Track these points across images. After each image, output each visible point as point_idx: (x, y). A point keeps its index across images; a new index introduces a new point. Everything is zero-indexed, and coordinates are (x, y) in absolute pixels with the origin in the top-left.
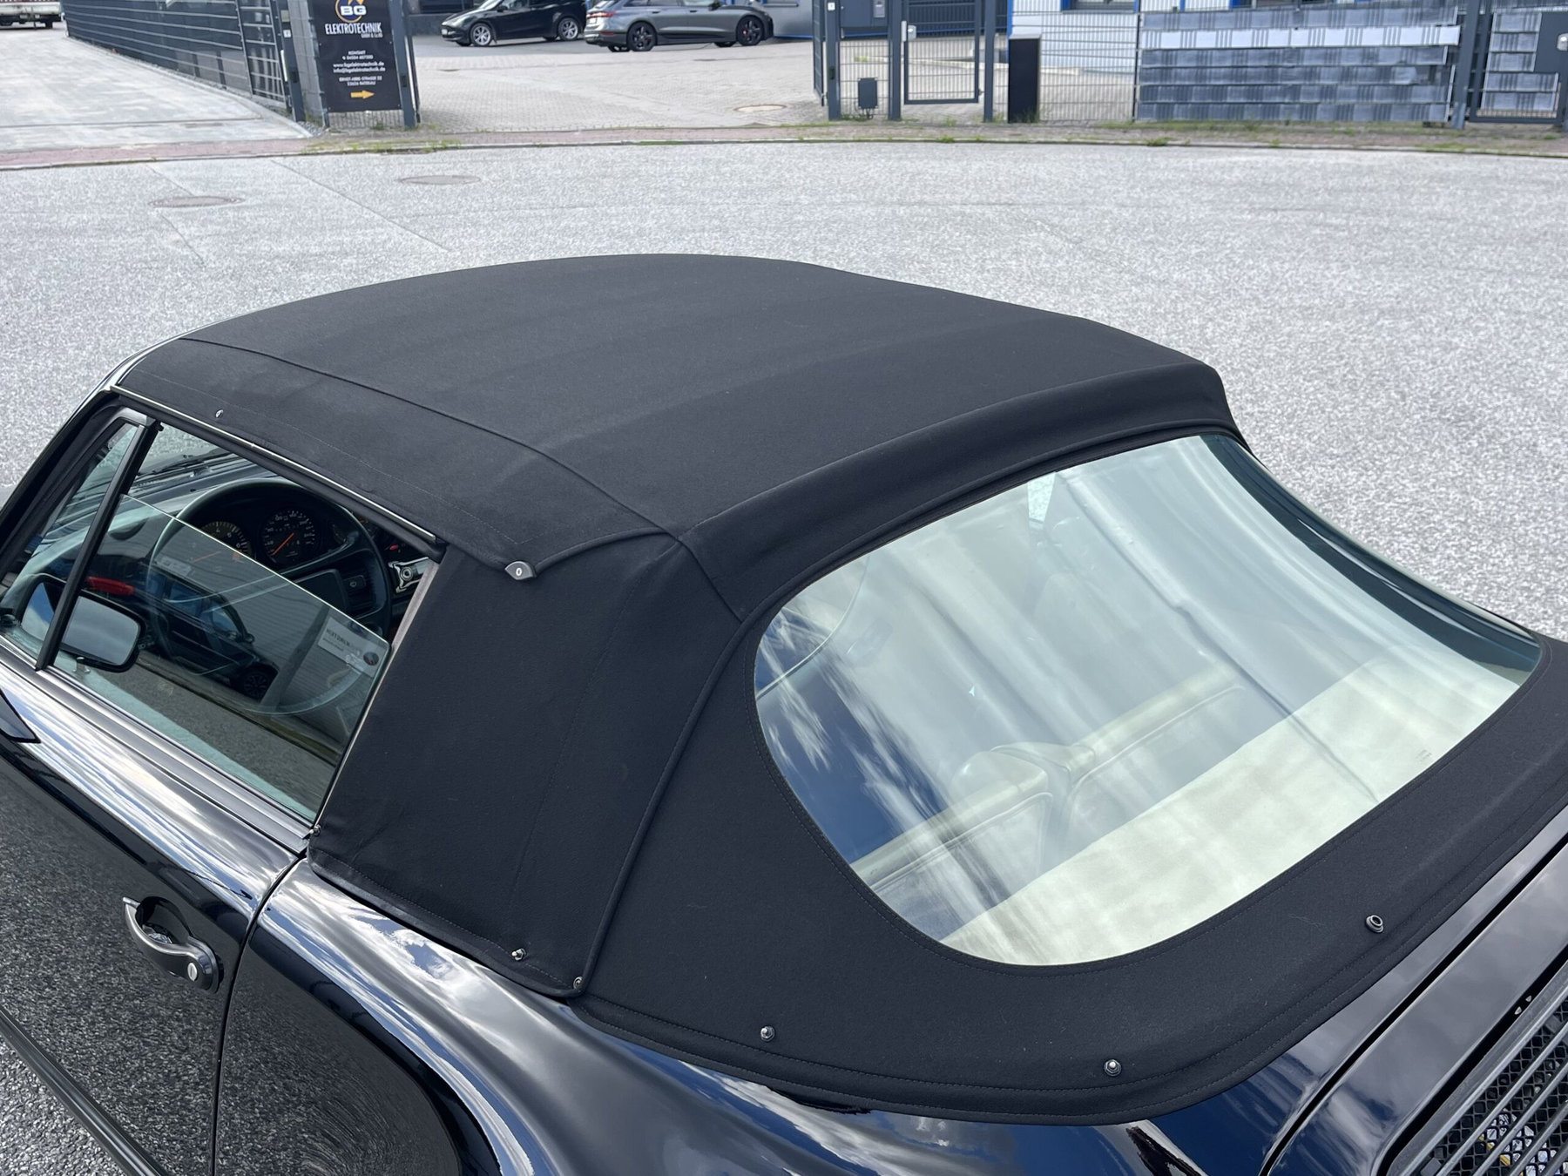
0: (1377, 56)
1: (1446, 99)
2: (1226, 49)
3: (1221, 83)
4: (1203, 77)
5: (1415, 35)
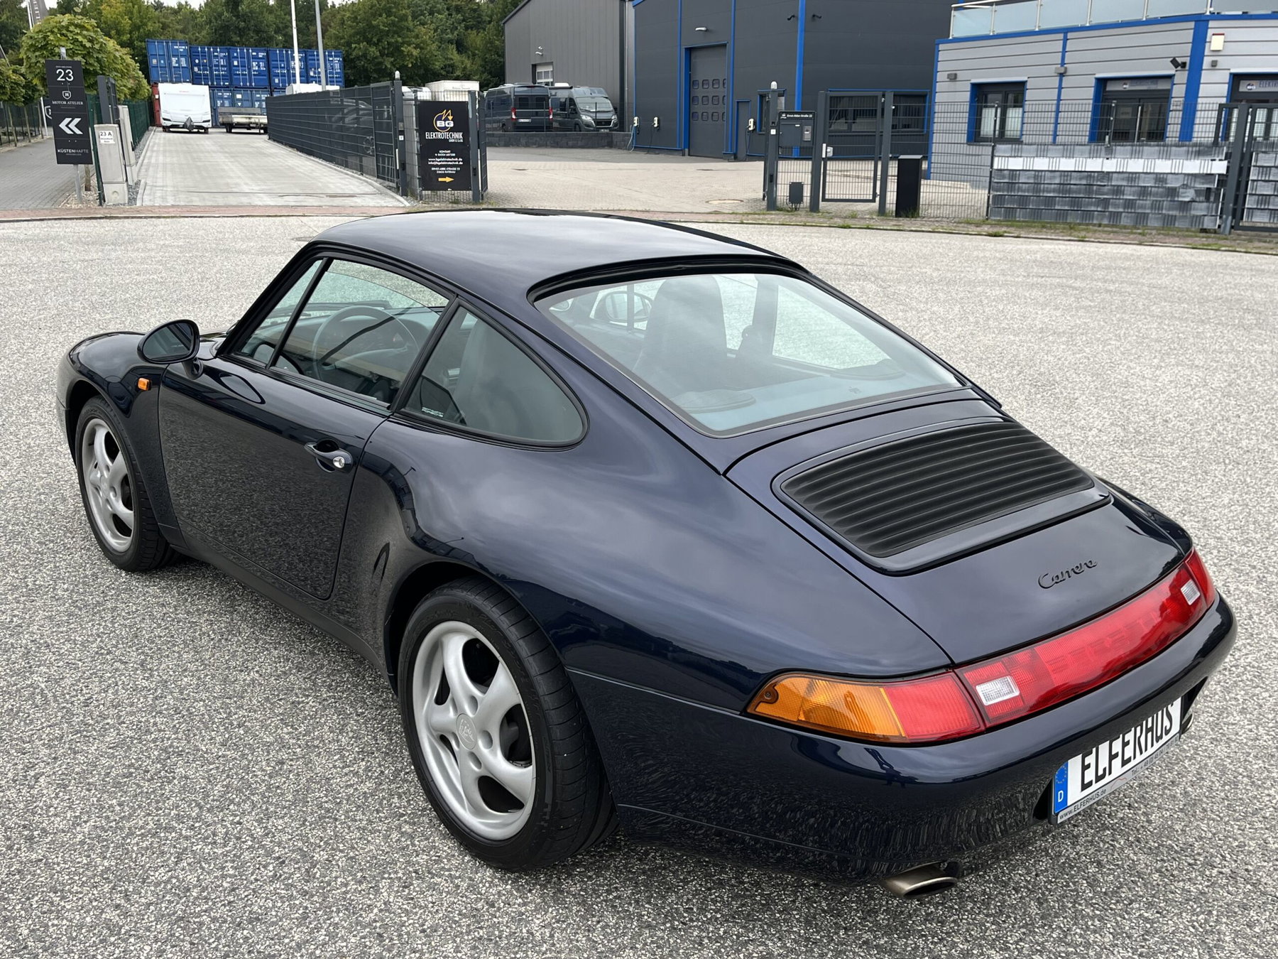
0: (1166, 179)
1: (1217, 212)
2: (1055, 171)
3: (1052, 195)
4: (1038, 191)
5: (1194, 166)
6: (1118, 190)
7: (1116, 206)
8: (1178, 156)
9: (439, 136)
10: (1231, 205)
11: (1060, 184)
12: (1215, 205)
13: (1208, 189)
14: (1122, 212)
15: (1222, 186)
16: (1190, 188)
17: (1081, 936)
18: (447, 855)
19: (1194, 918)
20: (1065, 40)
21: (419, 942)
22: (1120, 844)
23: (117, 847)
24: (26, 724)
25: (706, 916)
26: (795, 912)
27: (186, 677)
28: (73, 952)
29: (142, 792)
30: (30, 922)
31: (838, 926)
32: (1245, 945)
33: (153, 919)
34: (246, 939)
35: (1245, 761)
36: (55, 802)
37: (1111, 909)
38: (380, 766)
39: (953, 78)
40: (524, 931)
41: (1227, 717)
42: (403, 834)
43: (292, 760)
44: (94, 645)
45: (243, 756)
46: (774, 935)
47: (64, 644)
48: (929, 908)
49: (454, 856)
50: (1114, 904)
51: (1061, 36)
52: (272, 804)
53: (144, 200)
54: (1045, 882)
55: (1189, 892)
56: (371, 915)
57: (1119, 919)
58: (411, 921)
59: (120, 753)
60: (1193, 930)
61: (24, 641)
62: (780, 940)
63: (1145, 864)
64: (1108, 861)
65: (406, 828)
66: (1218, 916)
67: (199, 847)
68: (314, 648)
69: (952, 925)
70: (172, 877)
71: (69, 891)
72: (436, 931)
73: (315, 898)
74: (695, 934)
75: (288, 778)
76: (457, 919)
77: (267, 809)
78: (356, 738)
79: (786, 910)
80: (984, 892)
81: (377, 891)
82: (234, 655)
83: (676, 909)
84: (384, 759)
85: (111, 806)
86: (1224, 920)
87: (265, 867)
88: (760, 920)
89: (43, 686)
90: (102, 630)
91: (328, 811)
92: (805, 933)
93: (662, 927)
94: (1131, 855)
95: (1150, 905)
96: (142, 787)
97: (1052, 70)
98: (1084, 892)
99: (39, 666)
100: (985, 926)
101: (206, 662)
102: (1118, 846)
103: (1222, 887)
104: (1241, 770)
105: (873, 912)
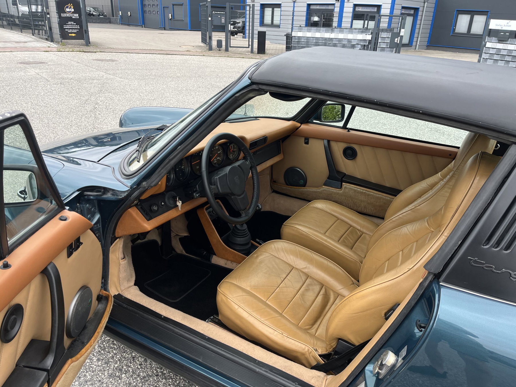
0: (351, 41)
2: (314, 37)
8: (355, 33)
9: (68, 15)
13: (365, 45)
15: (370, 44)
16: (359, 44)
39: (253, 1)
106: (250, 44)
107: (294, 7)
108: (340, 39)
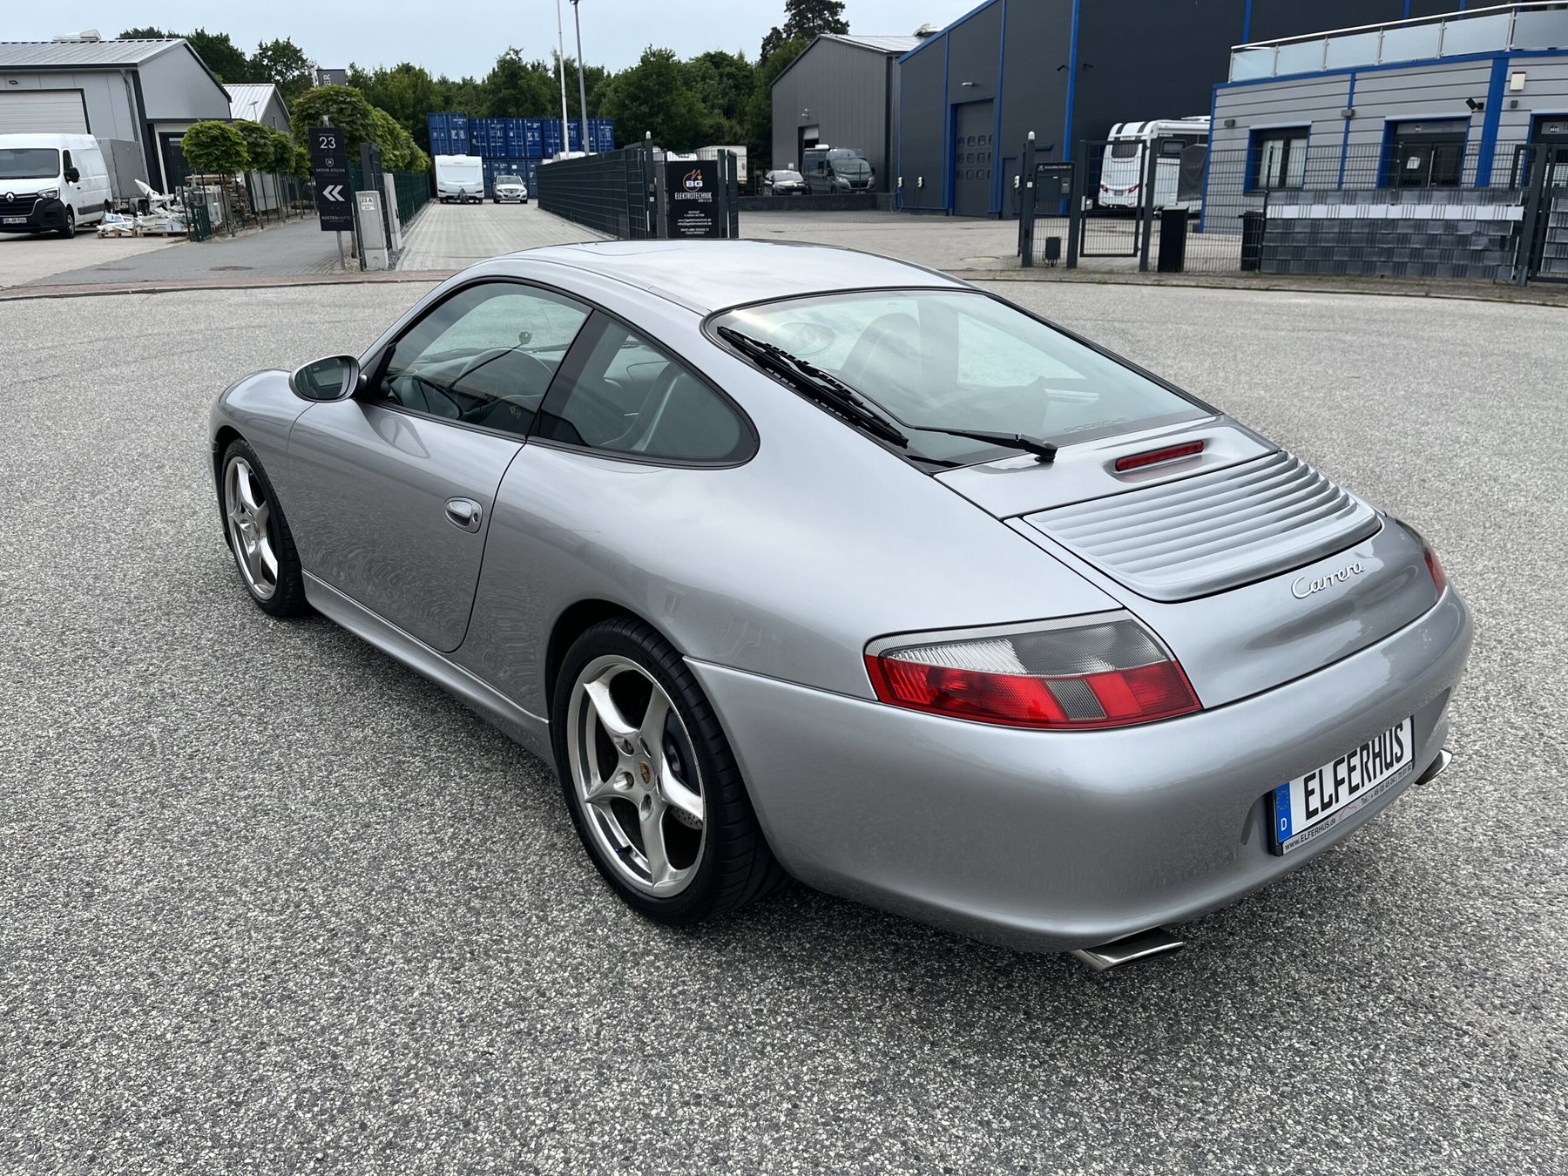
0: (1456, 227)
1: (1512, 262)
3: (1330, 245)
4: (1315, 241)
5: (1486, 212)
6: (1404, 239)
7: (1402, 256)
8: (1470, 201)
9: (689, 196)
10: (1528, 254)
11: (1340, 233)
12: (1510, 254)
13: (1504, 237)
14: (1406, 263)
15: (1518, 234)
16: (1484, 235)
17: (1213, 1068)
18: (511, 935)
19: (1356, 1053)
20: (1353, 81)
21: (452, 1033)
22: (1281, 958)
23: (171, 911)
24: (126, 775)
25: (775, 1020)
26: (878, 1021)
27: (299, 731)
28: (91, 1022)
29: (215, 852)
30: (60, 986)
31: (924, 1040)
32: (1412, 1088)
33: (182, 991)
34: (270, 1018)
35: (1453, 865)
36: (127, 858)
37: (1256, 1036)
38: (468, 834)
39: (1231, 124)
40: (570, 1025)
41: (1439, 813)
42: (470, 909)
43: (378, 824)
44: (220, 696)
45: (331, 817)
46: (848, 1046)
47: (190, 694)
48: (1035, 1023)
49: (517, 936)
50: (1261, 1031)
51: (1349, 77)
52: (343, 870)
53: (405, 264)
54: (1181, 1000)
55: (1356, 1020)
56: (410, 999)
57: (1263, 1049)
58: (450, 1008)
59: (207, 810)
60: (1352, 1067)
61: (152, 690)
62: (854, 1052)
63: (1308, 983)
64: (1262, 978)
65: (476, 903)
66: (1385, 1051)
67: (254, 914)
68: (437, 705)
69: (1059, 1046)
70: (215, 946)
71: (109, 955)
72: (473, 1021)
73: (357, 976)
74: (759, 1039)
75: (369, 843)
76: (500, 1008)
77: (337, 875)
78: (452, 802)
79: (869, 1017)
80: (1105, 1008)
81: (424, 971)
82: (354, 710)
83: (745, 1009)
84: (474, 826)
85: (180, 865)
86: (1393, 1057)
87: (315, 940)
88: (835, 1027)
89: (155, 736)
90: (231, 681)
91: (400, 880)
92: (885, 1046)
93: (723, 1030)
94: (1293, 972)
95: (1304, 1034)
96: (217, 846)
97: (1338, 113)
98: (1227, 1014)
99: (158, 716)
100: (1098, 1048)
101: (325, 717)
102: (1278, 960)
103: (1397, 1016)
104: (1445, 876)
105: (970, 1026)
106: (1140, 245)
107: (1347, 132)
108: (1420, 220)
